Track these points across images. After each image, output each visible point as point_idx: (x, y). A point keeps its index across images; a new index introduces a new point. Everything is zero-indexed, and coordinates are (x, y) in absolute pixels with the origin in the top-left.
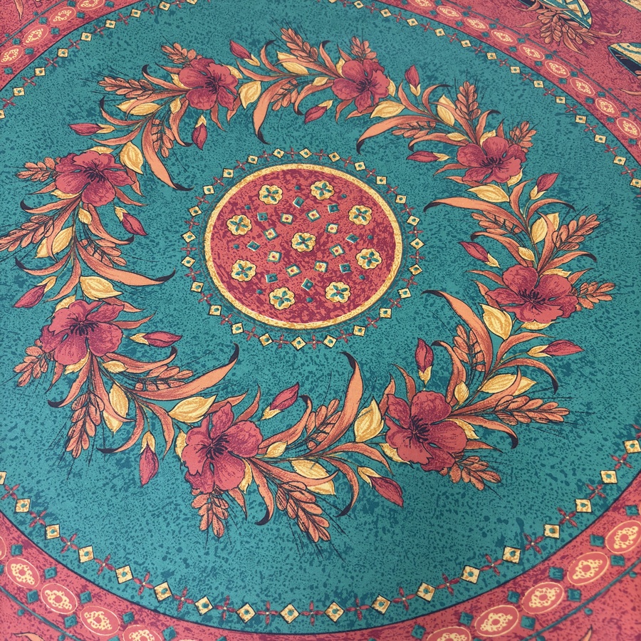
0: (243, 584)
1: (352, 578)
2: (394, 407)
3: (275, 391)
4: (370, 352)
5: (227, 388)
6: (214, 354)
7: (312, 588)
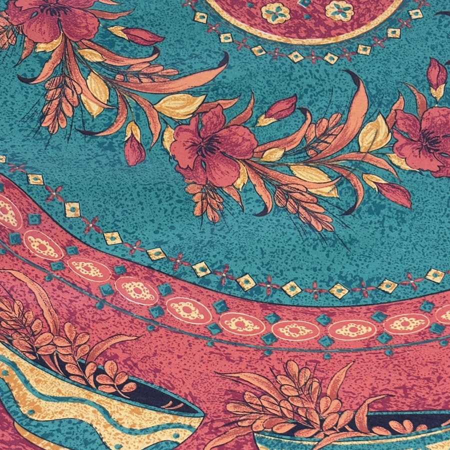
0: (243, 256)
1: (357, 265)
2: (403, 122)
3: (270, 99)
4: (376, 71)
5: (217, 89)
6: (201, 58)
7: (315, 269)
